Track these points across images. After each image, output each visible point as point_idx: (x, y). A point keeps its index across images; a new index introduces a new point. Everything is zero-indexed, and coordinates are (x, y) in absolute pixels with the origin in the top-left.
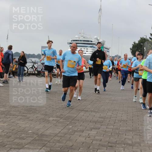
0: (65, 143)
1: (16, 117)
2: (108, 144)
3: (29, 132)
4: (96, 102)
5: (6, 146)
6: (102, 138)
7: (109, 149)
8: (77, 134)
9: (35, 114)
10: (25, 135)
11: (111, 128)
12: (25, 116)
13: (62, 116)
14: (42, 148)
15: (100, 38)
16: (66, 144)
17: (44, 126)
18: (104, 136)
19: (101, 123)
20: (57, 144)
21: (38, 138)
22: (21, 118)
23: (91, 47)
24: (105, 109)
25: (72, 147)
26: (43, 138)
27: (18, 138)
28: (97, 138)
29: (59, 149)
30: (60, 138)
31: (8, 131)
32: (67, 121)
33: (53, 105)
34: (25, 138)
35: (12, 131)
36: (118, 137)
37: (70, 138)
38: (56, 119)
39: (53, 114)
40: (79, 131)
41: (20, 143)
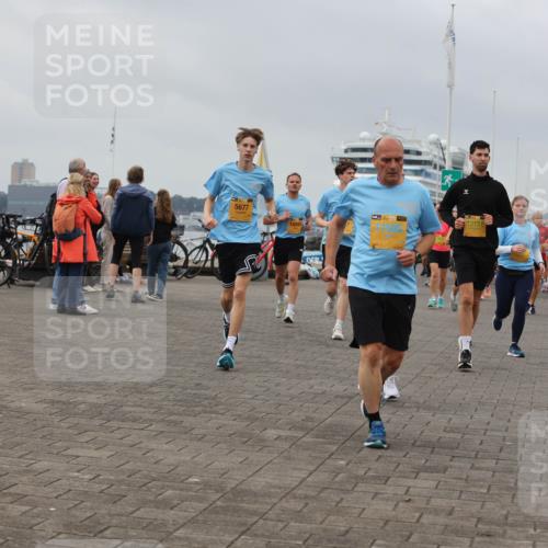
0: (321, 523)
1: (142, 426)
2: (476, 526)
3: (191, 480)
4: (435, 373)
5: (107, 533)
6: (454, 503)
7: (479, 543)
8: (364, 489)
9: (213, 415)
10: (178, 492)
11: (488, 470)
12: (175, 423)
13: (310, 423)
14: (236, 539)
15: (449, 142)
16: (323, 526)
17: (247, 458)
18: (463, 497)
19: (452, 449)
20: (292, 524)
21: (224, 505)
22: (162, 432)
23: (417, 173)
24: (467, 400)
25: (348, 536)
26: (242, 501)
27: (150, 501)
28: (436, 502)
29: (300, 543)
30: (302, 505)
31: (112, 477)
32: (330, 444)
33: (277, 385)
34: (175, 502)
35: (129, 476)
36: (512, 502)
37: (338, 503)
38: (289, 433)
39: (279, 416)
40: (374, 478)
41: (155, 519)
